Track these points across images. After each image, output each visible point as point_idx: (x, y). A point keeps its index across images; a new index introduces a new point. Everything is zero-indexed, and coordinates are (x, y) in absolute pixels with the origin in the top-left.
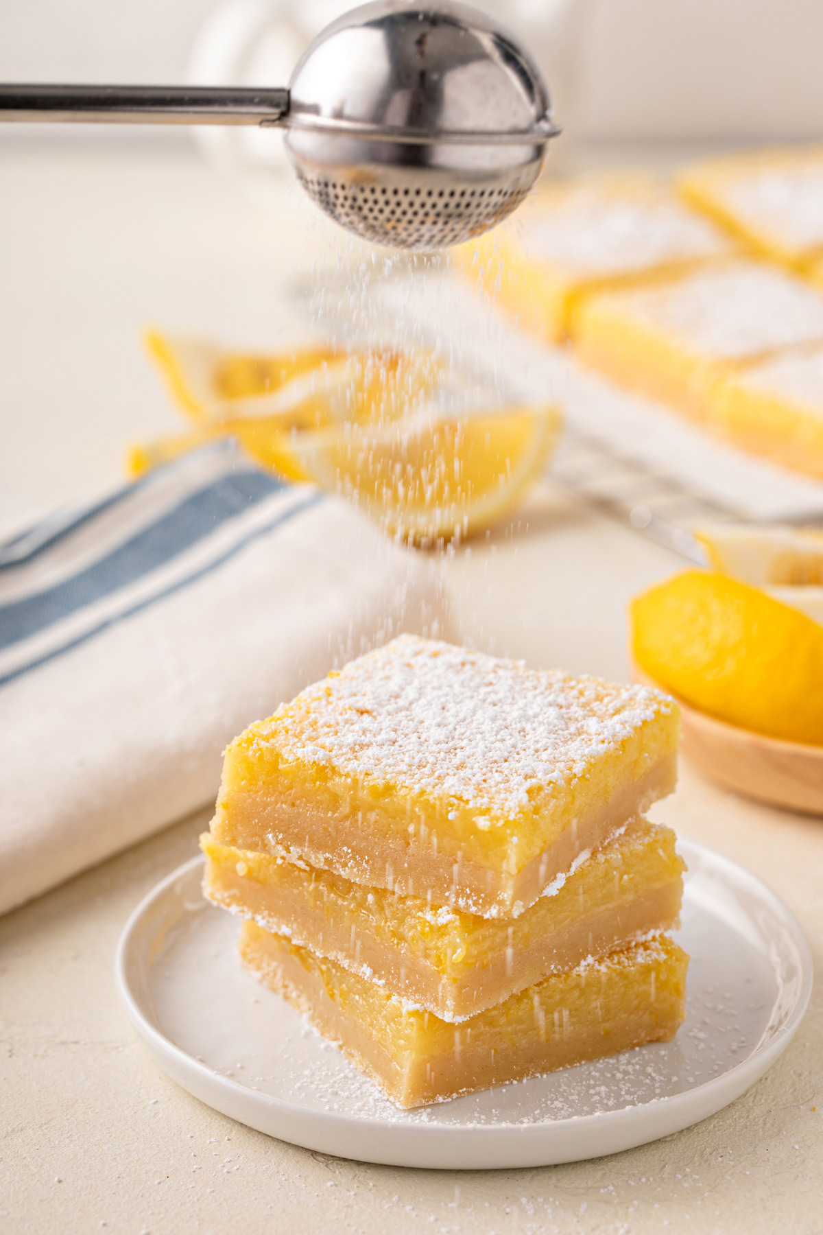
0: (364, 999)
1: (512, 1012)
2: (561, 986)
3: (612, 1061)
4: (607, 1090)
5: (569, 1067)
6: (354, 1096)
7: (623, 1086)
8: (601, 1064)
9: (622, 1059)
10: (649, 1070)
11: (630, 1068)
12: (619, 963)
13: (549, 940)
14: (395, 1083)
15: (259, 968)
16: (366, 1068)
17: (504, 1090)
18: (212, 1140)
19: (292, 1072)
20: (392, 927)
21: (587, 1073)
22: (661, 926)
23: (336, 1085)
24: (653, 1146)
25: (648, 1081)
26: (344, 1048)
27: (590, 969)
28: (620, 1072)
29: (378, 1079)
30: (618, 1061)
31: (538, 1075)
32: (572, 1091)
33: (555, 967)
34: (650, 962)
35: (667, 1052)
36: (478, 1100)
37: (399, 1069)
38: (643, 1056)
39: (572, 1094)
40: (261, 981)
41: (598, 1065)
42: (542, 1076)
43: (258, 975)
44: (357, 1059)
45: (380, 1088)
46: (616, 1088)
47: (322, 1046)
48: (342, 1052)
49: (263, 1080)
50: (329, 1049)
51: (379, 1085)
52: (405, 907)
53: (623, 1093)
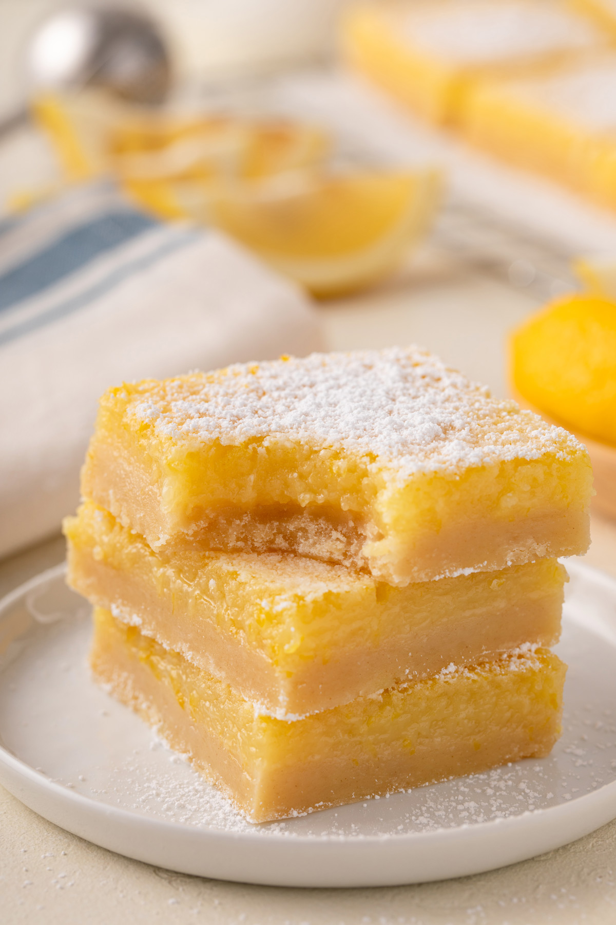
0: (215, 706)
1: (373, 719)
2: (427, 693)
3: (482, 777)
4: (477, 805)
5: (436, 782)
6: (202, 809)
7: (494, 802)
8: (471, 780)
9: (494, 775)
10: (523, 786)
11: (502, 784)
12: (490, 671)
13: (403, 641)
14: (246, 795)
15: (109, 680)
16: (216, 780)
17: (365, 805)
18: (47, 854)
19: (137, 785)
20: (232, 615)
21: (456, 788)
22: (538, 640)
23: (184, 798)
24: (526, 865)
25: (521, 797)
26: (194, 760)
27: (459, 676)
28: (491, 788)
29: (229, 791)
30: (489, 776)
31: (402, 790)
32: (439, 807)
33: (410, 672)
34: (525, 671)
35: (542, 768)
36: (336, 815)
37: (250, 779)
38: (517, 771)
39: (439, 810)
40: (111, 694)
41: (467, 780)
42: (406, 791)
43: (107, 687)
44: (207, 771)
45: (230, 802)
46: (487, 804)
47: (172, 759)
48: (192, 765)
49: (106, 793)
50: (178, 762)
51: (230, 798)
52: (245, 593)
53: (494, 809)
